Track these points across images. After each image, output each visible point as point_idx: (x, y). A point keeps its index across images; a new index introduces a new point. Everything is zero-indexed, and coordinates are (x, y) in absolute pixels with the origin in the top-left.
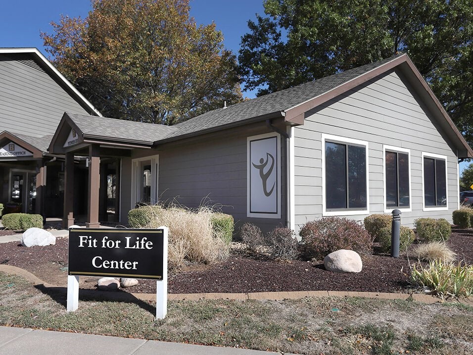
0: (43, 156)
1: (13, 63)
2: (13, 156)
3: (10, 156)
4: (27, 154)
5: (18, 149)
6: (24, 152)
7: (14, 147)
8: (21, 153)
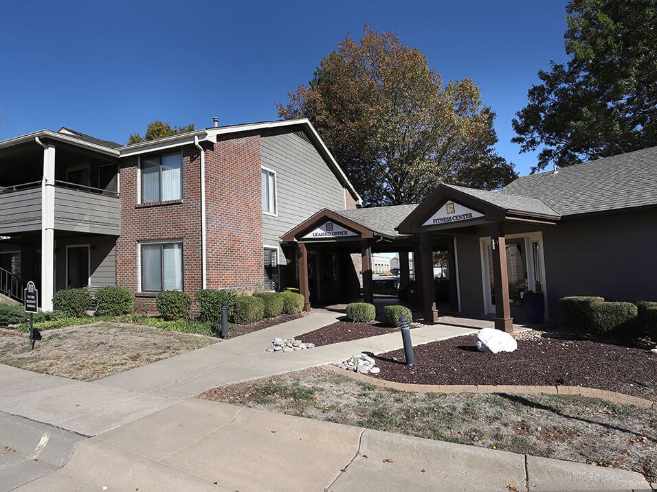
0: (374, 236)
1: (291, 135)
2: (331, 236)
3: (328, 236)
4: (350, 233)
5: (337, 228)
6: (346, 233)
7: (332, 227)
8: (342, 234)
